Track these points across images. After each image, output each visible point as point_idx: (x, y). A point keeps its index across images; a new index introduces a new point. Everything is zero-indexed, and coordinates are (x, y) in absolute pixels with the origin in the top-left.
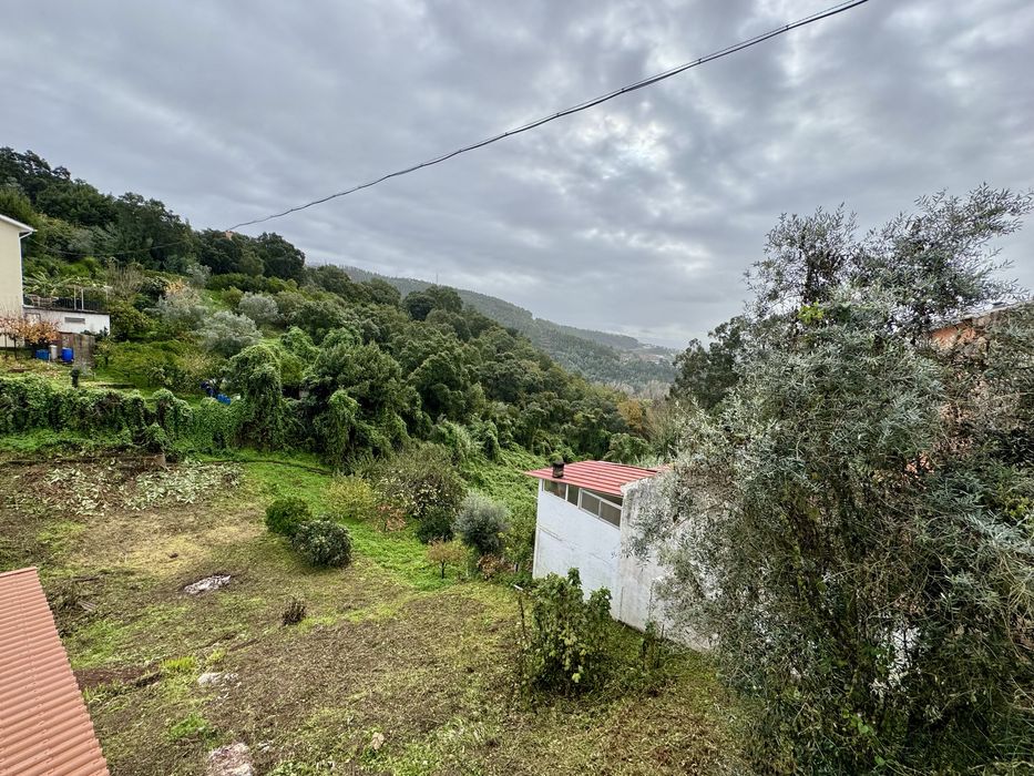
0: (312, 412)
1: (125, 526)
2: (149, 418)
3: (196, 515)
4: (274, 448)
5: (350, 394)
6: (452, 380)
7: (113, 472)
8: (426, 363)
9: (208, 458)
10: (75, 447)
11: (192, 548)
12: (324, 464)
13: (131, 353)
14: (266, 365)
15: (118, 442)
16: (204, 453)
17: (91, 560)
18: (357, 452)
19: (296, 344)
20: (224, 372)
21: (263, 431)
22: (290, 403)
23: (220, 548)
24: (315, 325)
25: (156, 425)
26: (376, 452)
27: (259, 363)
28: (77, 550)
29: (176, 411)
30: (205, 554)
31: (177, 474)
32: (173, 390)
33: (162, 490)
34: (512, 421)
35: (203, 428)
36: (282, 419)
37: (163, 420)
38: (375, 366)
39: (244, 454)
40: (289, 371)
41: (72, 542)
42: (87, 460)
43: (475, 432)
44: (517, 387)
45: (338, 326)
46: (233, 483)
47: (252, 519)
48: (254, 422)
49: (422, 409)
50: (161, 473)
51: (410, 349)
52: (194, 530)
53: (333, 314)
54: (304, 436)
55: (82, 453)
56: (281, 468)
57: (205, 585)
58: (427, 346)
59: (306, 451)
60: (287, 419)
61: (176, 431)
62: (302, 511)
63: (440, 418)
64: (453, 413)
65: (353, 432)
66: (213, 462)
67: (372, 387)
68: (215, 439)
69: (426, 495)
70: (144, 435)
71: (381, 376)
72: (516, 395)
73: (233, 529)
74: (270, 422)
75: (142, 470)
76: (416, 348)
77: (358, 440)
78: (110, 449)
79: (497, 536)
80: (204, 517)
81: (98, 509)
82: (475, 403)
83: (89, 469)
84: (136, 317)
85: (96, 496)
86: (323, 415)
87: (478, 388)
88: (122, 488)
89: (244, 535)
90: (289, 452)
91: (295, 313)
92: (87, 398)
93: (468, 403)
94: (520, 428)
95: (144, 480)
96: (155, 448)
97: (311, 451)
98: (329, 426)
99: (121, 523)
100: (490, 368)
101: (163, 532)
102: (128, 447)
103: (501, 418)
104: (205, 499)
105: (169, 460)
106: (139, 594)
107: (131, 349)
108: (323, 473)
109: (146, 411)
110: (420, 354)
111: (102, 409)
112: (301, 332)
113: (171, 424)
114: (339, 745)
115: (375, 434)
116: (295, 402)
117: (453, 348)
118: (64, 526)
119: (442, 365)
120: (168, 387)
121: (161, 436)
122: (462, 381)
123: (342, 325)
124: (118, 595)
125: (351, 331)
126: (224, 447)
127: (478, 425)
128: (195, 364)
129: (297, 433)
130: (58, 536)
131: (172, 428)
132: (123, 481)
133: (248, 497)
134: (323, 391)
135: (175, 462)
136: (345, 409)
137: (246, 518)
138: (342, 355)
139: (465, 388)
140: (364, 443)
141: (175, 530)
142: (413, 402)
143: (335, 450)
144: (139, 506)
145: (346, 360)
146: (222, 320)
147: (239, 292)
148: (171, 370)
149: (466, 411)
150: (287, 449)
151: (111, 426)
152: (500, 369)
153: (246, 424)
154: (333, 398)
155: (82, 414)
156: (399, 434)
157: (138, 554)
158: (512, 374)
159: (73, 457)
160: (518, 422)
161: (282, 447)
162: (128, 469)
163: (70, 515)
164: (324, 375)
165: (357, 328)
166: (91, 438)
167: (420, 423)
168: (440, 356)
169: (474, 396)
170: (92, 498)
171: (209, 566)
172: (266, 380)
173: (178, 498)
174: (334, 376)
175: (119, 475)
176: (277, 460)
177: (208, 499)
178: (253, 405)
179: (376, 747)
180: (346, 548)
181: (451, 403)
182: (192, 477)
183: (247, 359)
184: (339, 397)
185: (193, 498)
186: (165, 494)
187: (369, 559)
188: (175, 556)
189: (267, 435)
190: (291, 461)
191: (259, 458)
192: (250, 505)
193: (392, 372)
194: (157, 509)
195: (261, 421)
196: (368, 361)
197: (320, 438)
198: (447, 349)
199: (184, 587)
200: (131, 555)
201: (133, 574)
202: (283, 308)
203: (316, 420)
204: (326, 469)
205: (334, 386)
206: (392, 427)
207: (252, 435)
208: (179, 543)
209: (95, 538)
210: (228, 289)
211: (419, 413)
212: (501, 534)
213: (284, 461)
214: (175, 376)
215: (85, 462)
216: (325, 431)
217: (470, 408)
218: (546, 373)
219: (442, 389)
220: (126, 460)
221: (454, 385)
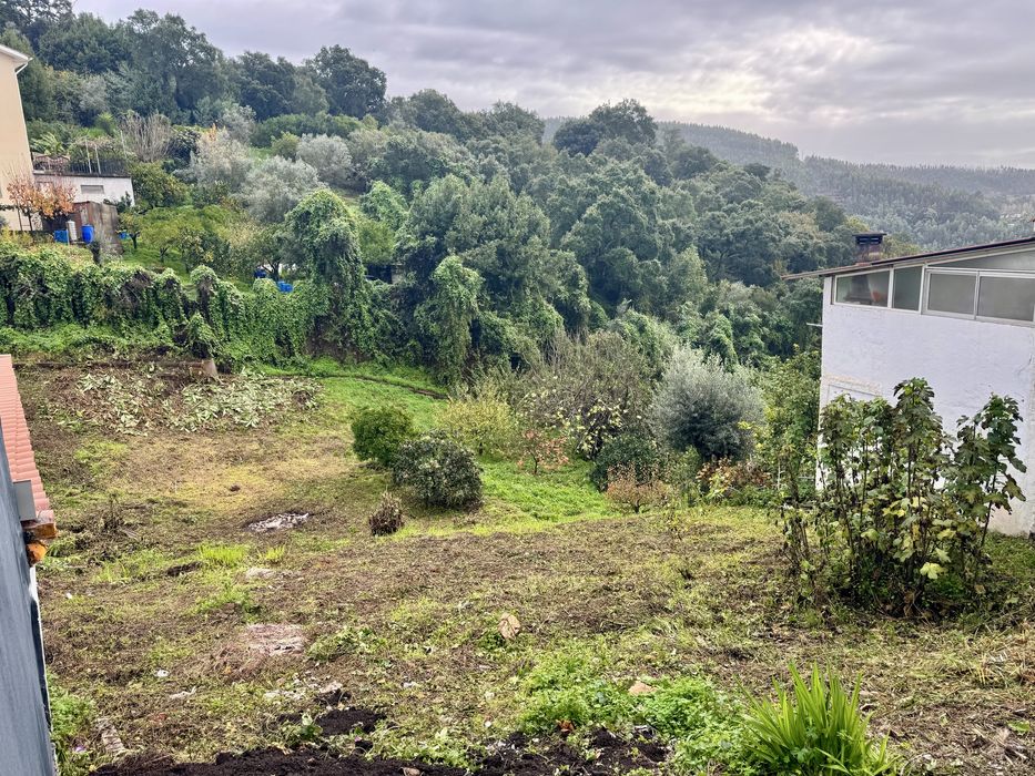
0: (411, 298)
1: (173, 450)
2: (189, 308)
3: (261, 442)
4: (364, 357)
5: (467, 264)
6: (642, 242)
7: (153, 381)
8: (592, 211)
9: (273, 370)
10: (106, 348)
11: (258, 481)
12: (437, 383)
13: (159, 223)
14: (336, 221)
15: (155, 341)
16: (266, 362)
17: (136, 488)
18: (485, 362)
19: (382, 209)
20: (279, 239)
21: (343, 329)
22: (379, 287)
23: (294, 484)
24: (409, 175)
25: (198, 316)
26: (516, 360)
27: (325, 218)
28: (119, 474)
29: (222, 299)
30: (276, 490)
31: (231, 388)
32: (215, 269)
33: (215, 408)
34: (763, 317)
35: (261, 325)
36: (369, 311)
37: (207, 312)
38: (503, 215)
39: (320, 366)
40: (373, 240)
41: (113, 464)
42: (122, 365)
43: (689, 333)
44: (769, 258)
45: (442, 172)
46: (308, 403)
47: (337, 451)
48: (329, 317)
49: (589, 295)
50: (213, 387)
51: (562, 192)
52: (259, 460)
53: (433, 152)
54: (403, 339)
55: (115, 356)
56: (376, 386)
57: (276, 523)
58: (592, 182)
59: (408, 364)
60: (376, 311)
61: (226, 328)
62: (403, 428)
63: (622, 307)
64: (646, 301)
65: (475, 328)
66: (279, 376)
67: (501, 253)
68: (278, 342)
69: (603, 417)
70: (185, 334)
71: (515, 232)
72: (768, 271)
73: (311, 462)
74: (353, 316)
75: (189, 380)
76: (572, 188)
77: (485, 344)
78: (146, 351)
79: (735, 428)
80: (269, 445)
81: (140, 426)
82: (686, 282)
83: (125, 376)
84: (165, 181)
85: (136, 411)
86: (429, 302)
87: (692, 255)
88: (166, 403)
89: (327, 470)
90: (384, 364)
91: (376, 160)
92: (112, 278)
93: (672, 284)
94: (779, 328)
95: (191, 394)
96: (201, 351)
97: (416, 364)
98: (438, 319)
99: (168, 446)
100: (713, 224)
101: (220, 460)
102: (168, 348)
103: (740, 312)
104: (272, 422)
105: (221, 369)
106: (193, 527)
107: (159, 218)
108: (437, 397)
109: (184, 298)
110: (580, 198)
111: (131, 294)
112: (387, 188)
113: (217, 316)
114: (442, 629)
115: (512, 332)
116: (385, 286)
117: (640, 181)
118: (102, 444)
119: (620, 210)
120: (209, 264)
121: (205, 332)
122: (659, 243)
123: (449, 171)
124: (168, 527)
125: (465, 177)
126: (292, 354)
127: (693, 321)
128: (241, 235)
129: (393, 334)
130: (97, 455)
131: (220, 323)
132: (167, 394)
133: (331, 423)
134: (423, 262)
135: (228, 372)
136: (461, 287)
137: (329, 449)
138: (448, 200)
139: (666, 258)
140: (496, 348)
141: (235, 459)
142: (573, 282)
143: (452, 357)
144: (188, 426)
145: (456, 205)
146: (271, 170)
147: (294, 138)
148: (211, 241)
149: (670, 299)
150: (380, 359)
151: (146, 322)
152: (733, 224)
153: (318, 319)
154: (440, 269)
155: (109, 301)
156: (552, 334)
157: (190, 485)
158: (758, 232)
159: (105, 360)
160: (774, 319)
161: (373, 356)
162: (171, 377)
163: (108, 432)
164: (423, 235)
165: (472, 173)
166: (123, 336)
167: (587, 320)
168: (616, 195)
169: (684, 271)
170: (131, 413)
171: (281, 502)
172: (338, 244)
173: (237, 419)
174: (440, 234)
175: (160, 384)
176: (367, 375)
177: (275, 422)
178: (325, 289)
179: (506, 633)
180: (473, 482)
181: (639, 281)
182: (253, 393)
183: (308, 213)
184: (450, 267)
185: (256, 420)
186: (219, 413)
187: (511, 505)
188: (235, 489)
189: (350, 336)
190: (389, 377)
191: (341, 372)
192: (334, 433)
193: (534, 227)
194: (210, 431)
195: (339, 314)
196: (492, 209)
197: (427, 340)
198: (629, 182)
199: (248, 523)
200: (182, 486)
201: (185, 506)
202: (358, 158)
203: (419, 311)
204: (439, 390)
205: (441, 252)
206: (539, 323)
207: (329, 336)
208: (239, 475)
209: (138, 461)
210: (279, 136)
211: (585, 301)
212: (743, 424)
213: (378, 377)
214: (217, 249)
215: (120, 367)
216: (434, 328)
217: (676, 292)
218: (830, 236)
219: (623, 256)
220: (167, 366)
221: (645, 250)
